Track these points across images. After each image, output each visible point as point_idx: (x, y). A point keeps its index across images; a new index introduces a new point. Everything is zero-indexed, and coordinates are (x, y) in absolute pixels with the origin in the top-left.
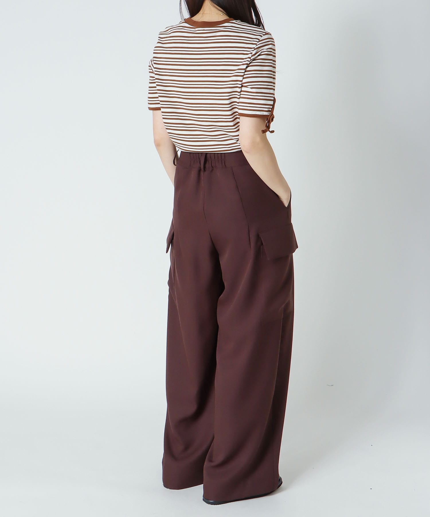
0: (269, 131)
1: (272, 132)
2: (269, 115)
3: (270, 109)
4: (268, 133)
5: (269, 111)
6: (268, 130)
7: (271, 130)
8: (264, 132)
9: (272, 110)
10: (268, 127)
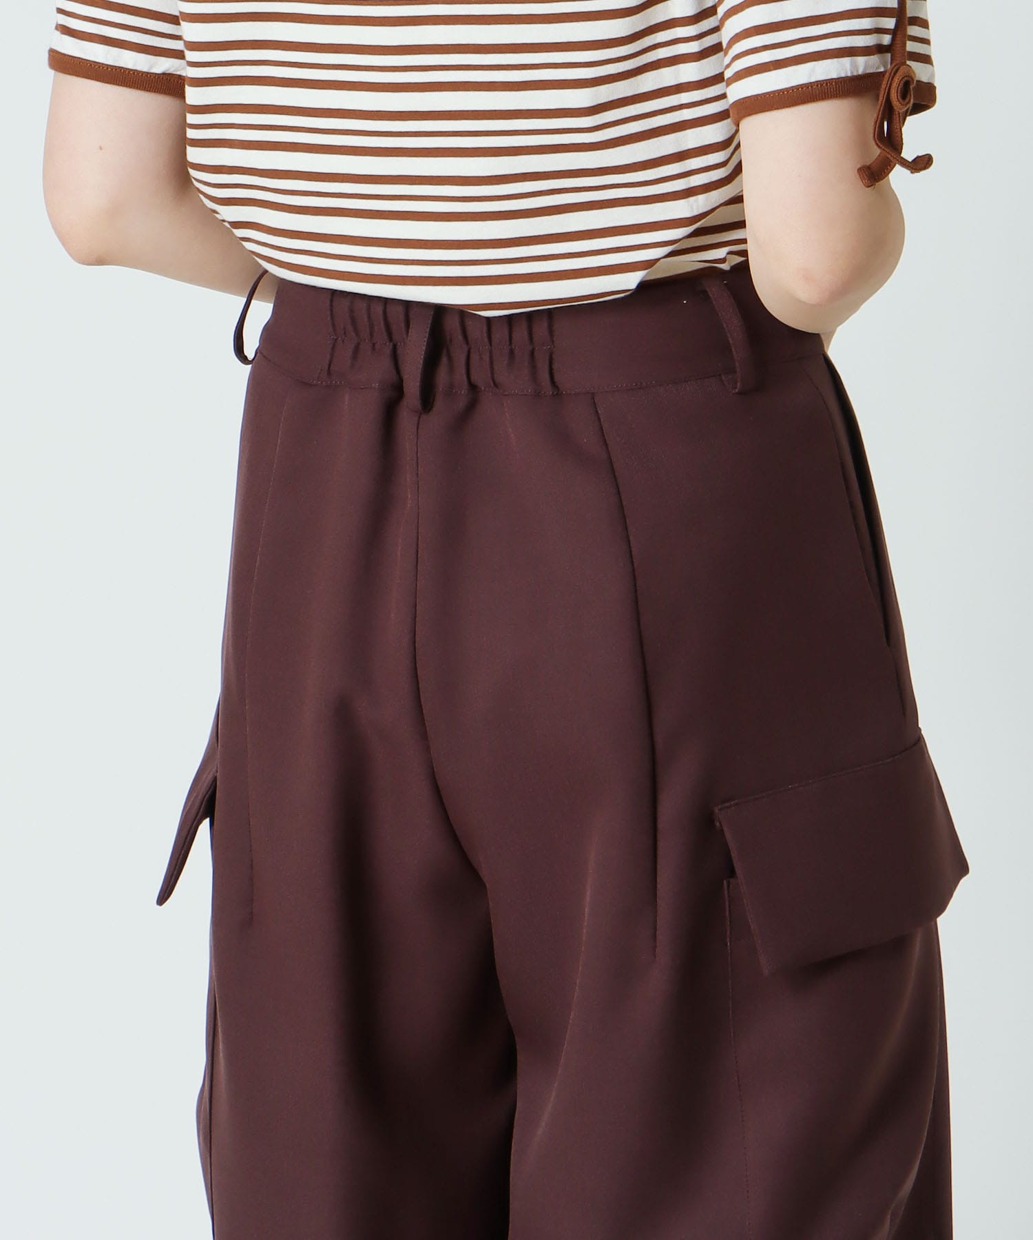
0: (904, 163)
1: (922, 163)
2: (882, 70)
3: (886, 39)
4: (898, 177)
5: (879, 49)
6: (890, 155)
7: (908, 153)
8: (874, 174)
9: (893, 39)
10: (891, 142)
